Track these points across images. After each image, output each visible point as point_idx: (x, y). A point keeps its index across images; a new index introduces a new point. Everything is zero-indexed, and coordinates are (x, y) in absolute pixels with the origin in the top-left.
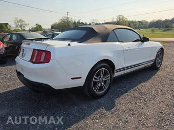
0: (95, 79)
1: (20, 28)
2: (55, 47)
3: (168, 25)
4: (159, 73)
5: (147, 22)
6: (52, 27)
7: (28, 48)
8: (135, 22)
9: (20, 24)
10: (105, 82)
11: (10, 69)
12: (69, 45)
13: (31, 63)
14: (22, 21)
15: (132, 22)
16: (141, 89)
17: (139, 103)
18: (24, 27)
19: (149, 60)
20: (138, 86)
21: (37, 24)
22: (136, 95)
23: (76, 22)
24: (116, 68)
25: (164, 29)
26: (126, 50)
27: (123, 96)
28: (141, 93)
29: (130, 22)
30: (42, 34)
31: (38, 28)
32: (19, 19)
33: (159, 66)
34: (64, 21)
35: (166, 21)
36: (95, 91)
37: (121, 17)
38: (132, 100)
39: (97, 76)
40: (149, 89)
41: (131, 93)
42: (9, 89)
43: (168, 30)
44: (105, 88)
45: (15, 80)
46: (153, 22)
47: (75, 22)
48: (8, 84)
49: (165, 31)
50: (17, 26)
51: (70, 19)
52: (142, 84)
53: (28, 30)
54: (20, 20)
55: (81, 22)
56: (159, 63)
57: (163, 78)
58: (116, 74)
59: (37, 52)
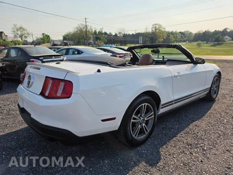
0: (134, 119)
1: (20, 39)
2: (79, 75)
3: (218, 38)
4: (215, 106)
5: (191, 33)
6: (65, 38)
7: (36, 74)
8: (176, 33)
9: (19, 33)
10: (147, 123)
11: (7, 99)
12: (99, 71)
13: (41, 98)
14: (23, 30)
15: (172, 33)
16: (196, 131)
17: (195, 153)
18: (25, 37)
19: (204, 88)
20: (191, 126)
21: (43, 34)
22: (190, 140)
23: (97, 31)
24: (162, 102)
25: (212, 44)
26: (176, 77)
27: (172, 142)
28: (196, 137)
29: (169, 33)
30: (51, 48)
31: (45, 39)
32: (18, 26)
33: (214, 96)
34: (81, 31)
35: (216, 33)
36: (134, 136)
37: (157, 26)
38: (186, 148)
39: (137, 114)
40: (206, 130)
41: (183, 138)
42: (7, 131)
43: (218, 44)
44: (147, 131)
45: (15, 117)
46: (200, 34)
47: (95, 31)
48: (5, 122)
49: (214, 46)
50: (15, 37)
51: (89, 28)
52: (194, 123)
53: (31, 41)
54: (21, 28)
55: (103, 32)
56: (215, 93)
57: (223, 114)
58: (162, 111)
59: (51, 81)
